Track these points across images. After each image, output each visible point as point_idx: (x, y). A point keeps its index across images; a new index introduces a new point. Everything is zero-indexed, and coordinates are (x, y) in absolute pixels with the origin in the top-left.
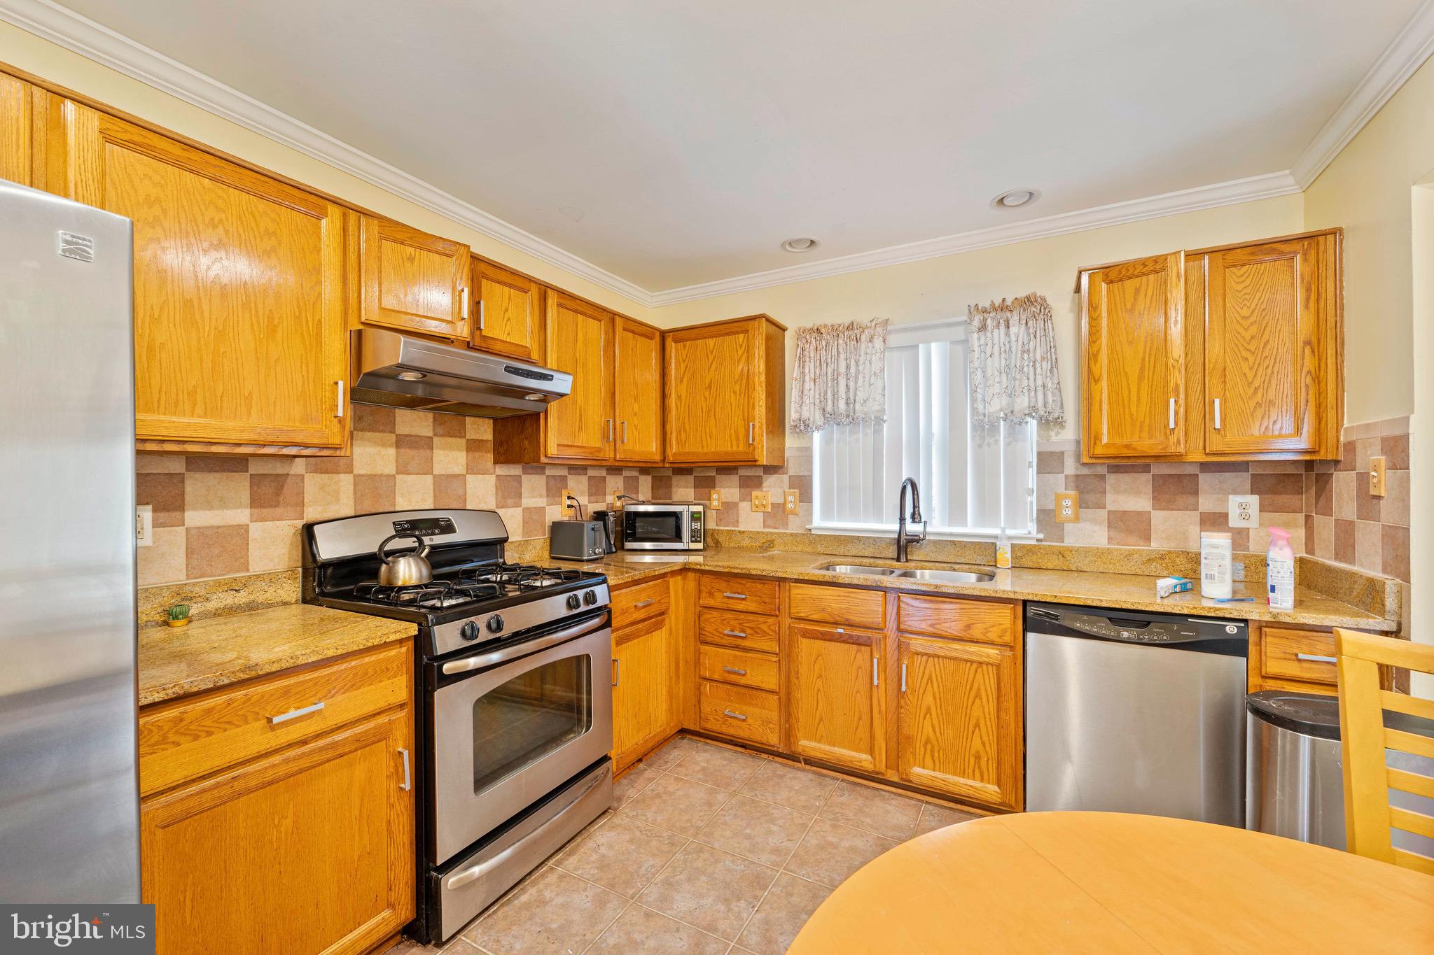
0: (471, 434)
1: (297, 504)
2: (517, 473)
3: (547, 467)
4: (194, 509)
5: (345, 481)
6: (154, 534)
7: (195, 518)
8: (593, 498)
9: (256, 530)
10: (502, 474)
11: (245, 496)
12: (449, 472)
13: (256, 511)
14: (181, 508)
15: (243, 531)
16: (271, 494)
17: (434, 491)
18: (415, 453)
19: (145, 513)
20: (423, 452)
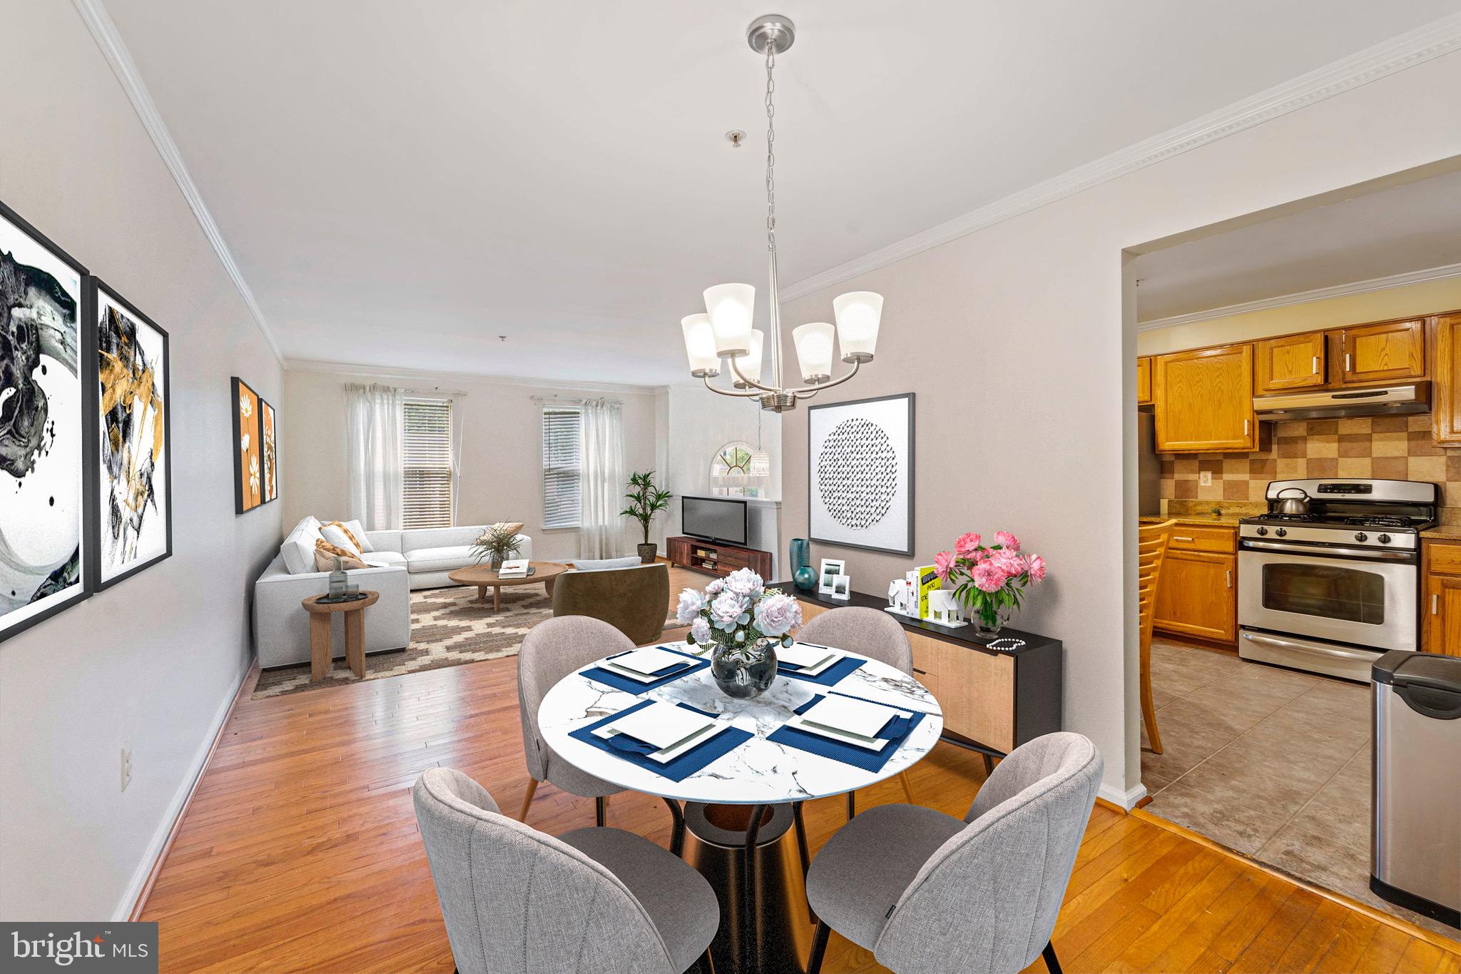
0: (1412, 428)
1: (1271, 473)
4: (1227, 473)
6: (1212, 481)
7: (1227, 477)
9: (1252, 483)
11: (1248, 469)
12: (1389, 455)
13: (1251, 475)
14: (1221, 473)
15: (1246, 483)
16: (1259, 468)
17: (1372, 467)
18: (1354, 445)
19: (1209, 475)
20: (1362, 443)
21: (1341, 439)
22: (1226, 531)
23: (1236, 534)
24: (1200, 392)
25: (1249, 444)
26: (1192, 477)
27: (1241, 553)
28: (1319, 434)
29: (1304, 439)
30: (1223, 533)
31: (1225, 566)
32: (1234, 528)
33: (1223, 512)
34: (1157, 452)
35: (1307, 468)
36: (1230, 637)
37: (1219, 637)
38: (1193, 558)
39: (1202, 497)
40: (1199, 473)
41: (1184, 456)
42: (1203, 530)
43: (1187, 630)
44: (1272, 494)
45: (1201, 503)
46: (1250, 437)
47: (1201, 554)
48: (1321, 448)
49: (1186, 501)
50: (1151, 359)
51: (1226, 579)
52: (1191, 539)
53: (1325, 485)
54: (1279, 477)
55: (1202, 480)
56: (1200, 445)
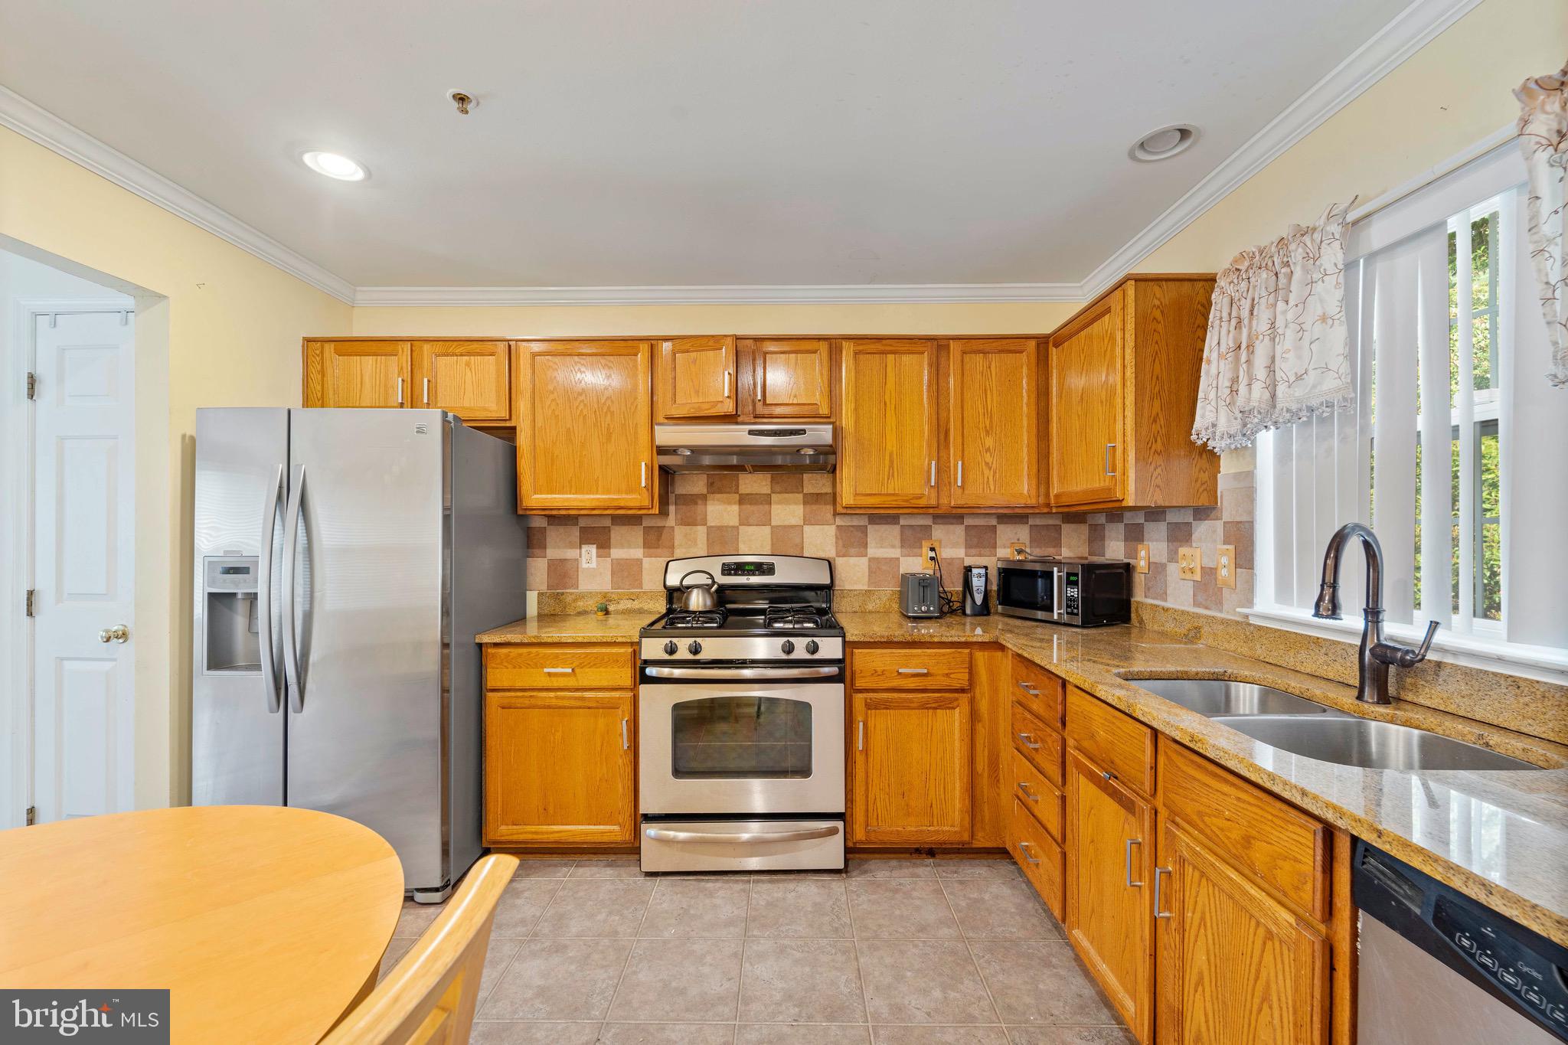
0: (809, 488)
1: (670, 548)
2: (862, 523)
3: (901, 517)
4: (616, 548)
5: (701, 531)
6: (597, 561)
7: (617, 553)
8: (973, 551)
9: (647, 563)
10: (843, 524)
11: (641, 540)
12: (787, 523)
13: (646, 550)
14: (609, 547)
15: (639, 563)
16: (655, 539)
17: (772, 539)
18: (754, 508)
19: (593, 549)
20: (761, 506)
21: (743, 500)
22: (622, 650)
23: (636, 654)
24: (582, 411)
25: (646, 502)
26: (571, 554)
27: (644, 689)
28: (720, 492)
29: (704, 498)
30: (618, 654)
31: (620, 712)
32: (632, 644)
33: (611, 608)
34: (520, 512)
35: (708, 540)
36: (628, 836)
37: (613, 838)
38: (573, 703)
39: (585, 585)
40: (580, 548)
41: (560, 519)
42: (588, 651)
43: (563, 837)
44: (673, 580)
45: (581, 596)
46: (648, 490)
47: (587, 694)
48: (721, 512)
49: (563, 594)
50: (510, 346)
51: (621, 735)
52: (570, 670)
53: (729, 565)
54: (678, 553)
55: (584, 560)
56: (581, 500)
